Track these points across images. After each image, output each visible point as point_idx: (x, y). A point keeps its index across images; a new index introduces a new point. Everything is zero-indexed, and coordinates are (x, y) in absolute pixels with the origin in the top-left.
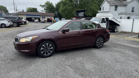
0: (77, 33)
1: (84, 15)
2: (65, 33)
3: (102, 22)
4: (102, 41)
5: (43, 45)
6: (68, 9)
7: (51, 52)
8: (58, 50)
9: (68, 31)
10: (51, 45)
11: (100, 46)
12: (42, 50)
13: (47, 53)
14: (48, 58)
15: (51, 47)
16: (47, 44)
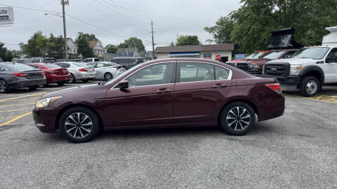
0: (158, 91)
4: (248, 116)
5: (70, 117)
7: (89, 131)
10: (87, 117)
11: (239, 128)
15: (88, 121)
16: (78, 114)
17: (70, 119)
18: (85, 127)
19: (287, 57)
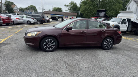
0: (82, 32)
1: (105, 15)
2: (69, 31)
3: (122, 23)
4: (111, 43)
5: (46, 41)
6: (88, 9)
7: (54, 47)
8: (60, 46)
9: (71, 29)
10: (53, 41)
11: (108, 47)
12: (45, 45)
13: (49, 48)
14: (49, 53)
15: (53, 43)
16: (50, 40)
17: (46, 42)
18: (52, 45)
19: (106, 21)
